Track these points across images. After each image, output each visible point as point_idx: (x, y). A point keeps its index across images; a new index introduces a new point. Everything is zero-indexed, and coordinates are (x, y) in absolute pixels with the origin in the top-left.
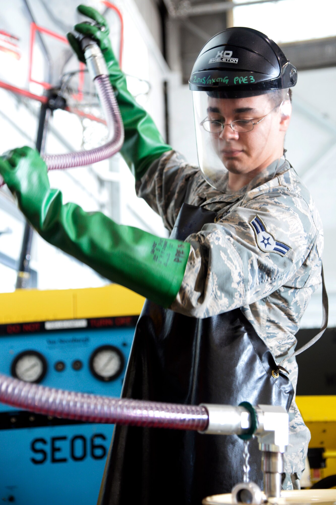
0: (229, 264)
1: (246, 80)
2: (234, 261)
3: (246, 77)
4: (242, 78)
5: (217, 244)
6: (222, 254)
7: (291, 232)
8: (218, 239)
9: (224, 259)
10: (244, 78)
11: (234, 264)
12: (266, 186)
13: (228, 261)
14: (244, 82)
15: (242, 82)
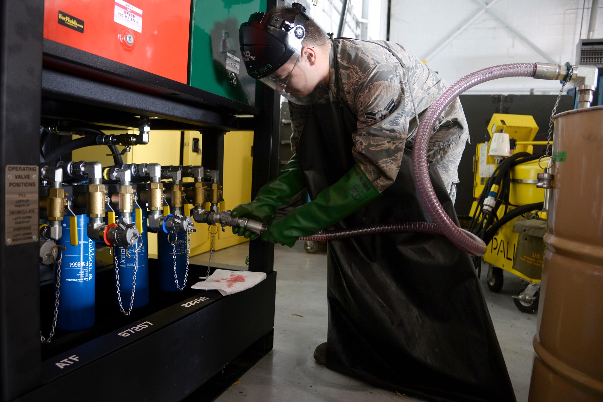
0: (379, 148)
1: (267, 68)
2: (379, 144)
3: (266, 67)
4: (263, 68)
5: (364, 148)
6: (372, 149)
7: (385, 94)
8: (361, 143)
9: (374, 150)
10: (264, 68)
11: (381, 145)
12: (346, 87)
13: (377, 147)
14: (266, 70)
15: (265, 71)
